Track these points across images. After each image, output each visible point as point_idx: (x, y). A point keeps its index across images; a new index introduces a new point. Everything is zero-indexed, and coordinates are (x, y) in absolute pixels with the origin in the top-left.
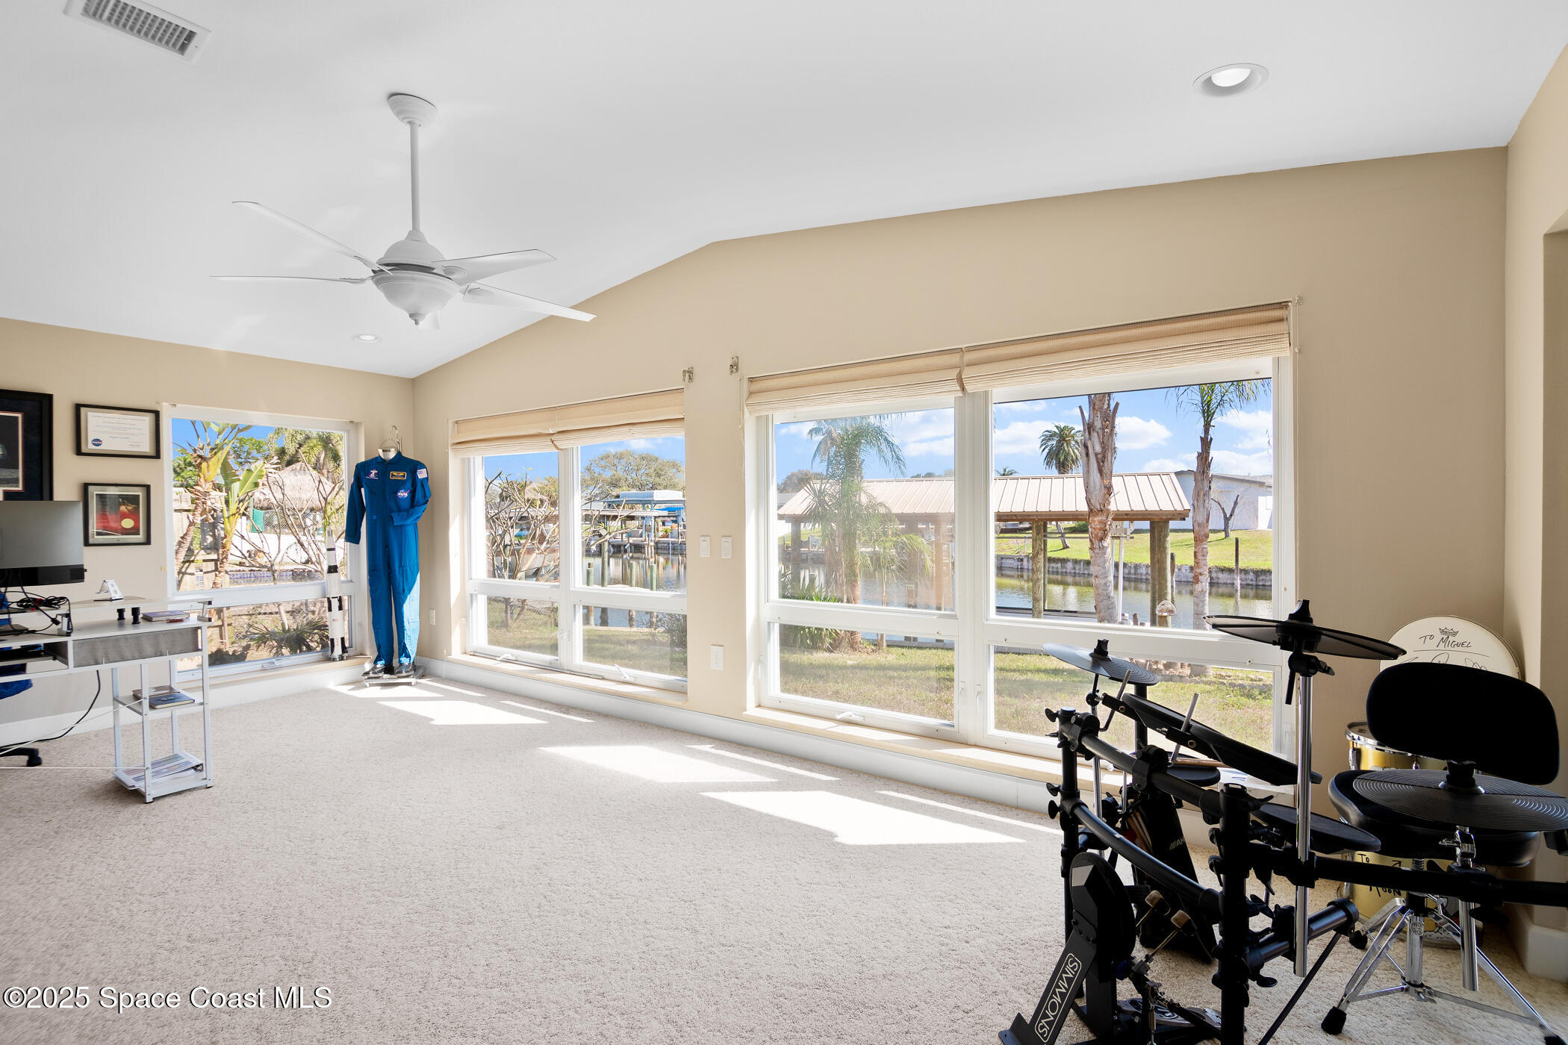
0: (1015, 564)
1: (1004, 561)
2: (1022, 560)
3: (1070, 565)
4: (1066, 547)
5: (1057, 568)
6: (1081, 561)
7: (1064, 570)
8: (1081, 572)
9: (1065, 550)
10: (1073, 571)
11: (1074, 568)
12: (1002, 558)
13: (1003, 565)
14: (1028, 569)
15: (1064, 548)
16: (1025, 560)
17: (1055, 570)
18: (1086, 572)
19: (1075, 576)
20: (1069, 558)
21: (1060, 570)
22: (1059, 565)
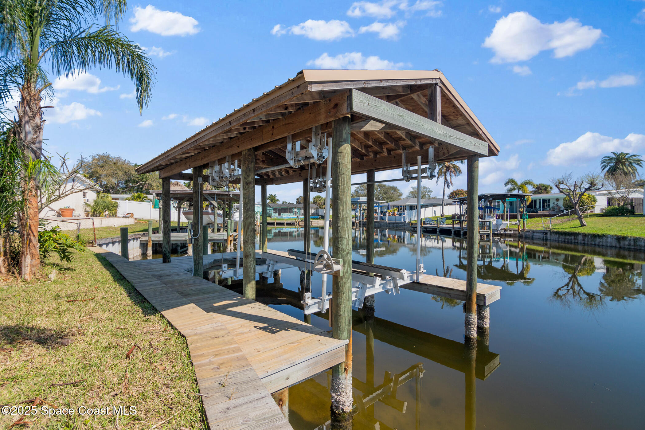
0: (542, 236)
1: (535, 234)
2: (546, 233)
3: (580, 237)
4: (583, 225)
5: (571, 239)
6: (588, 235)
7: (576, 241)
8: (590, 243)
9: (582, 227)
10: (583, 242)
11: (584, 240)
12: (534, 232)
13: (534, 237)
14: (551, 240)
15: (581, 226)
16: (549, 233)
17: (570, 241)
18: (593, 243)
19: (584, 245)
20: (580, 232)
21: (573, 241)
22: (573, 237)
